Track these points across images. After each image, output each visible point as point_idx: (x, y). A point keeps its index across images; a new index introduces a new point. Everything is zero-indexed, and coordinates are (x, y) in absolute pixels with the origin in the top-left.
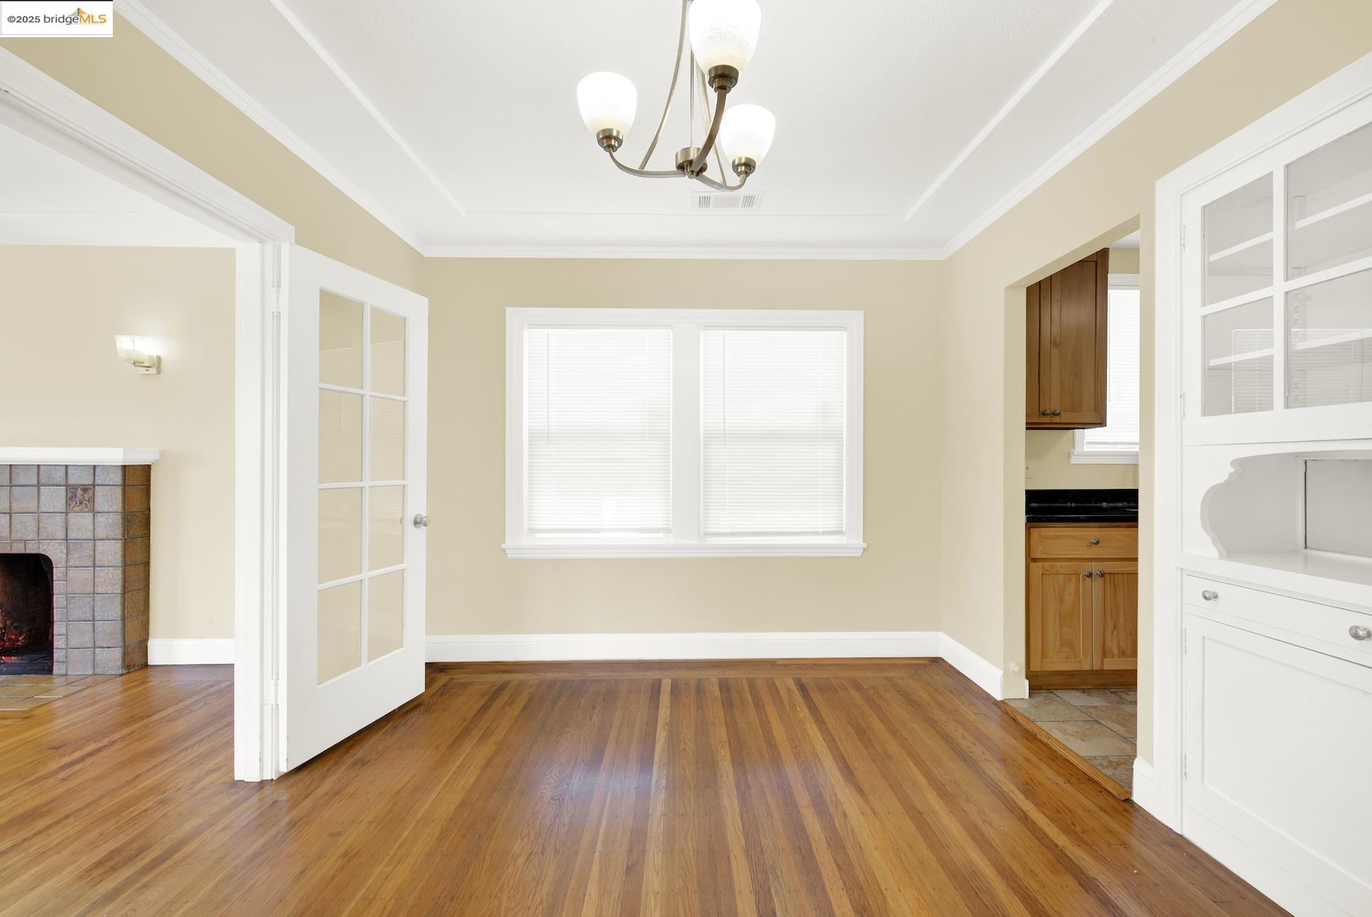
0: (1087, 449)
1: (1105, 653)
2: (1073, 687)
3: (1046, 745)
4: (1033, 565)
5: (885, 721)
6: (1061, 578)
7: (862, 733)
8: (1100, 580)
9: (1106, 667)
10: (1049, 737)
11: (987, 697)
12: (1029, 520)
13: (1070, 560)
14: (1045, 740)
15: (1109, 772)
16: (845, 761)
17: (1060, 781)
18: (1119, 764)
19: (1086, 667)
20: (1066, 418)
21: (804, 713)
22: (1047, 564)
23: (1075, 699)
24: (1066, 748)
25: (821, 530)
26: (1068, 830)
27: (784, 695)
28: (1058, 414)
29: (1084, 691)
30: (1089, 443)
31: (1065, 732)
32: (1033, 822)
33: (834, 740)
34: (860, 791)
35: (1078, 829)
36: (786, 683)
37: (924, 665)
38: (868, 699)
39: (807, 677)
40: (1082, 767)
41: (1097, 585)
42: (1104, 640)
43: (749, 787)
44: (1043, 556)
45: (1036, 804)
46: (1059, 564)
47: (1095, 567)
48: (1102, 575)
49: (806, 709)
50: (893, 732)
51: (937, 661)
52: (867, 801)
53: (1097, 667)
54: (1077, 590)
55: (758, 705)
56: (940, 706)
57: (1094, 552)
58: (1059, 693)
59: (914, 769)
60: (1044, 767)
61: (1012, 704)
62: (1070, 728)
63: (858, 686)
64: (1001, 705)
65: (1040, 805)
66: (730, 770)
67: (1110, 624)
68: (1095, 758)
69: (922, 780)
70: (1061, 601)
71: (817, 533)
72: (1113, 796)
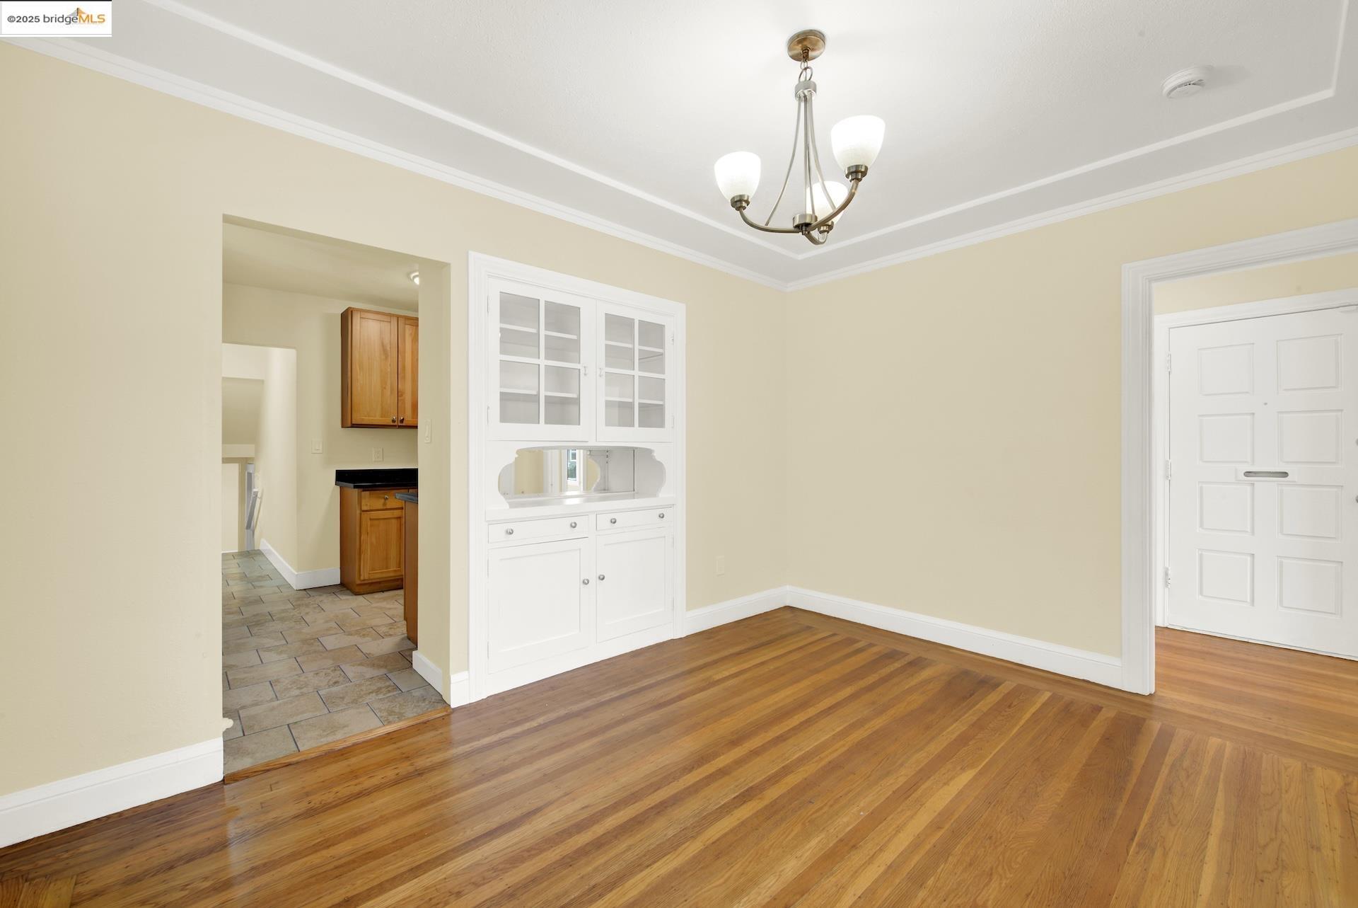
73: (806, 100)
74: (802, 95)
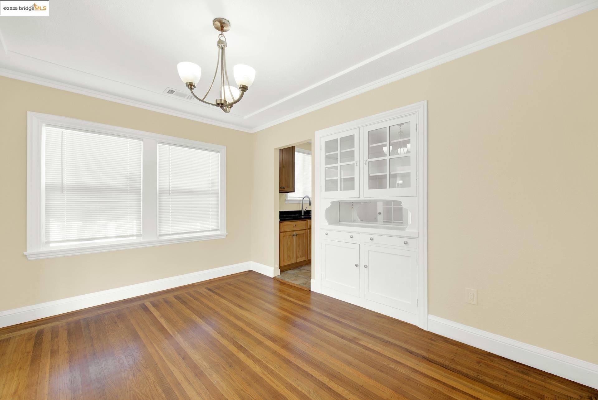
0: (289, 199)
1: (297, 257)
2: (289, 269)
3: (289, 284)
4: (281, 234)
5: (244, 291)
6: (287, 237)
7: (239, 296)
8: (296, 236)
9: (297, 261)
10: (289, 282)
11: (270, 278)
12: (280, 220)
13: (289, 231)
14: (288, 284)
15: (304, 286)
16: (239, 305)
17: (295, 291)
18: (305, 284)
19: (293, 262)
20: (286, 189)
21: (216, 297)
22: (284, 233)
23: (291, 272)
24: (293, 284)
25: (210, 229)
26: (301, 300)
27: (205, 294)
28: (284, 188)
29: (292, 269)
30: (289, 197)
31: (292, 280)
32: (293, 302)
33: (231, 301)
34: (248, 310)
35: (303, 300)
36: (203, 290)
37: (247, 273)
38: (235, 287)
39: (210, 286)
40: (299, 287)
41: (295, 238)
42: (297, 254)
43: (211, 322)
44: (284, 231)
45: (292, 298)
46: (287, 233)
47: (295, 233)
48: (296, 235)
49: (216, 295)
50: (249, 293)
51: (250, 271)
52: (251, 312)
53: (295, 262)
54: (291, 240)
55: (196, 299)
56: (258, 283)
57: (295, 229)
58: (287, 272)
59: (259, 300)
60: (290, 290)
61: (277, 277)
62: (292, 279)
63: (230, 285)
64: (275, 279)
65: (293, 298)
66: (201, 320)
67: (298, 249)
68: (300, 284)
69: (263, 302)
70: (287, 244)
71: (209, 231)
72: (307, 291)
73: (222, 48)
74: (221, 46)
